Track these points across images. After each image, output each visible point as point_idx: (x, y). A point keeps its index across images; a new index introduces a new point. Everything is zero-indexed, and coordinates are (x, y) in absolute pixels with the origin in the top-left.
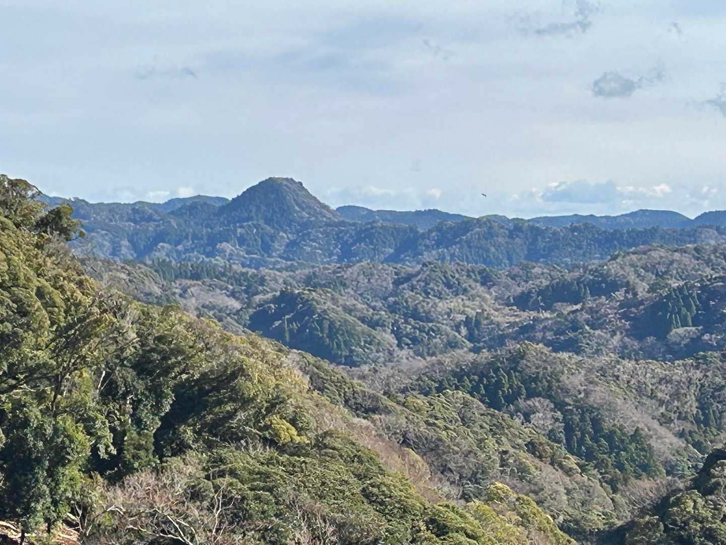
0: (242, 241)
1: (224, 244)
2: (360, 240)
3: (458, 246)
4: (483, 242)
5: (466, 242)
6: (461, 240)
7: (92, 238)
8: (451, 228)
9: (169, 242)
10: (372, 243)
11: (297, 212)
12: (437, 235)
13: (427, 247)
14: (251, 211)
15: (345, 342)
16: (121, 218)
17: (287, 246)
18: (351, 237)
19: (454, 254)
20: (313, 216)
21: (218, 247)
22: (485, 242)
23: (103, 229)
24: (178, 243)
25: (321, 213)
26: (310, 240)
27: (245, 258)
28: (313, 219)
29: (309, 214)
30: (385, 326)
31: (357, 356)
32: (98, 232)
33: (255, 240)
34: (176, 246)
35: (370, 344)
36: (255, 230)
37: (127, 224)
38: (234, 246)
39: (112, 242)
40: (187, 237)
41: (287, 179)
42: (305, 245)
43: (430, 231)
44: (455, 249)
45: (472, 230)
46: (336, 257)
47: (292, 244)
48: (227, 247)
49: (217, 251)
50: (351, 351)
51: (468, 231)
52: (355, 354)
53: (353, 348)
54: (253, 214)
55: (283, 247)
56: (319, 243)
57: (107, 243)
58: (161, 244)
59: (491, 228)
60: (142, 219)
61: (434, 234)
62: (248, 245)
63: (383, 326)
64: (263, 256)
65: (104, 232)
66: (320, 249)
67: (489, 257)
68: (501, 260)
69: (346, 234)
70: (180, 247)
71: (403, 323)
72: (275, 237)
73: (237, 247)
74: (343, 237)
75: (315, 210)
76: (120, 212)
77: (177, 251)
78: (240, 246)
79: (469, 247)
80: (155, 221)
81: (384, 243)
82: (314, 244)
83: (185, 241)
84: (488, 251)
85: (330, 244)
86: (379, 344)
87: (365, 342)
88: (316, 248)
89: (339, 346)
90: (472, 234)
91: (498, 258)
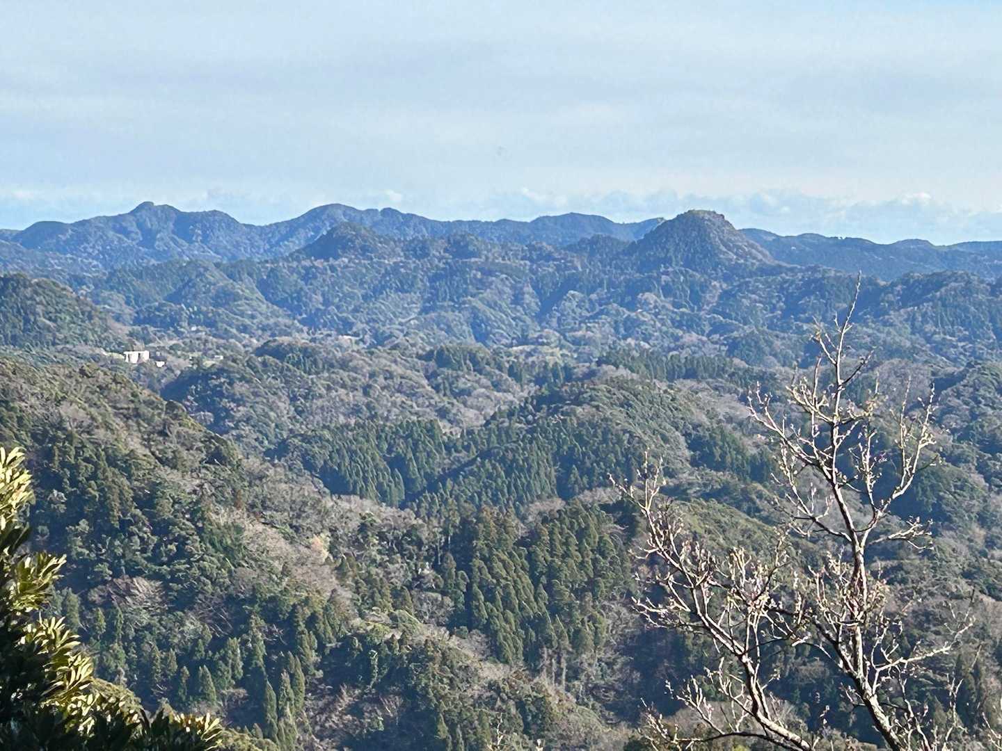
0: (667, 290)
1: (647, 295)
2: (808, 293)
3: (931, 304)
4: (961, 299)
5: (940, 299)
6: (934, 296)
7: (491, 283)
8: (918, 281)
9: (580, 290)
10: (823, 297)
11: (724, 253)
12: (902, 289)
13: (891, 303)
14: (668, 251)
15: (932, 486)
16: (516, 255)
17: (721, 297)
18: (798, 288)
19: (926, 313)
20: (741, 257)
21: (639, 296)
22: (963, 299)
23: (502, 273)
24: (592, 290)
25: (750, 254)
26: (748, 291)
27: (673, 312)
28: (742, 261)
29: (736, 254)
30: (969, 462)
31: (947, 505)
32: (497, 276)
33: (683, 290)
34: (588, 295)
35: (962, 489)
36: (682, 278)
37: (522, 262)
38: (659, 296)
39: (513, 287)
40: (601, 285)
41: (709, 213)
42: (744, 297)
43: (893, 285)
44: (927, 307)
45: (947, 285)
46: (779, 312)
47: (726, 295)
48: (650, 297)
49: (640, 303)
50: (940, 498)
51: (941, 286)
52: (944, 501)
53: (941, 494)
54: (671, 254)
55: (716, 299)
56: (760, 296)
57: (507, 290)
58: (572, 292)
59: (969, 282)
60: (540, 257)
61: (899, 288)
62: (675, 296)
63: (966, 461)
64: (693, 310)
65: (504, 276)
66: (760, 302)
67: (969, 318)
68: (983, 322)
69: (790, 285)
70: (594, 296)
71: (989, 459)
72: (707, 287)
73: (663, 298)
74: (787, 289)
75: (744, 250)
76: (513, 248)
77: (590, 300)
78: (665, 297)
79: (944, 305)
80: (555, 259)
81: (837, 296)
82: (753, 296)
83: (599, 290)
84: (966, 310)
85: (772, 297)
86: (972, 489)
87: (956, 486)
88: (756, 301)
89: (924, 491)
90: (946, 291)
91: (978, 320)
